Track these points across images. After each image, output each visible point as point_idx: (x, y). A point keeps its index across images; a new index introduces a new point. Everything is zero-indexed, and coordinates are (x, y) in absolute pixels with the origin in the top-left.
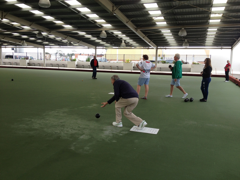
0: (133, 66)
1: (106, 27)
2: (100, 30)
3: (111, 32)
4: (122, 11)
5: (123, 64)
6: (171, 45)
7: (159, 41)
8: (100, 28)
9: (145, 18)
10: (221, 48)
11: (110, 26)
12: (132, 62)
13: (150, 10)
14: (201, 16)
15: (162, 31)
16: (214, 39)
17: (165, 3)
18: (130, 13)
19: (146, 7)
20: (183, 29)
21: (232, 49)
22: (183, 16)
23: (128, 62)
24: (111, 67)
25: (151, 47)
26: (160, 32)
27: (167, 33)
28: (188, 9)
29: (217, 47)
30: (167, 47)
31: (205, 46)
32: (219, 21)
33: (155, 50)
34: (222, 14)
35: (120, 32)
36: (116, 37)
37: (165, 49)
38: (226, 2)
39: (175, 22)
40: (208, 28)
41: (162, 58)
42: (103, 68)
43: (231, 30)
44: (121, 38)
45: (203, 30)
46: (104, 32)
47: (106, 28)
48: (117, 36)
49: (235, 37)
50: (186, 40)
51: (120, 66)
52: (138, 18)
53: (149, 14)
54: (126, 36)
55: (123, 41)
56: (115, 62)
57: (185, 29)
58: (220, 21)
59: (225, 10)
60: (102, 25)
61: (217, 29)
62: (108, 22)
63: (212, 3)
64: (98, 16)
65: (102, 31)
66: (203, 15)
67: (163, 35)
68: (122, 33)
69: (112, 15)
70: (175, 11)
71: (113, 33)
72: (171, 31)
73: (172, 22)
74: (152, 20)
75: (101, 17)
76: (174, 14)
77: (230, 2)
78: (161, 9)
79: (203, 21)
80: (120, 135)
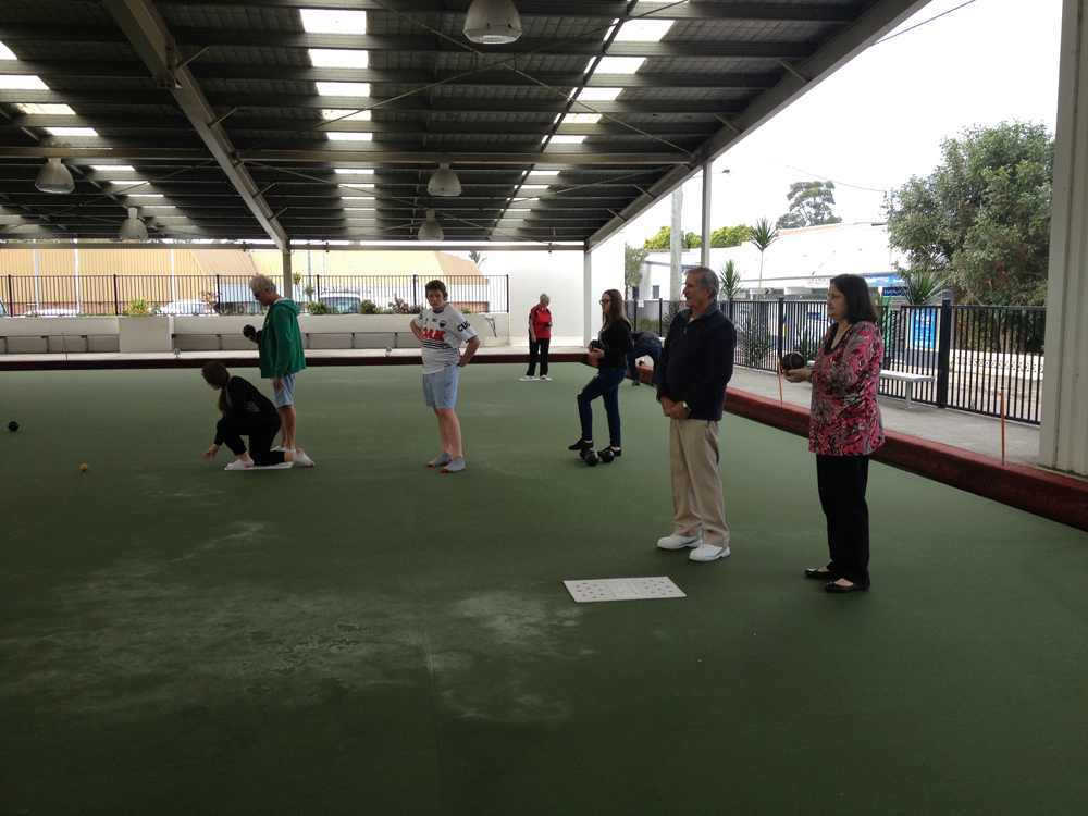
0: (171, 332)
1: (70, 142)
2: (37, 152)
3: (80, 167)
4: (199, 71)
5: (116, 323)
6: (353, 231)
7: (304, 213)
8: (35, 143)
9: (287, 111)
10: (550, 249)
11: (91, 138)
12: (164, 309)
13: (328, 76)
14: (523, 115)
15: (337, 171)
16: (533, 211)
17: (406, 54)
18: (221, 84)
19: (315, 63)
20: (445, 166)
21: (586, 249)
22: (455, 113)
23: (142, 314)
24: (48, 343)
25: (268, 238)
26: (331, 173)
27: (357, 186)
28: (489, 87)
29: (540, 240)
30: (331, 243)
31: (487, 239)
32: (580, 139)
33: (278, 255)
34: (600, 116)
35: (130, 168)
36: (101, 191)
37: (327, 248)
38: (634, 72)
39: (410, 136)
40: (531, 168)
41: (309, 292)
43: (617, 175)
44: (122, 198)
45: (507, 175)
46: (56, 163)
47: (67, 145)
48: (106, 185)
49: (611, 204)
50: (430, 214)
51: (98, 332)
52: (256, 110)
53: (314, 95)
54: (152, 188)
55: (133, 212)
56: (70, 312)
57: (453, 167)
58: (584, 142)
59: (619, 100)
60: (45, 132)
61: (557, 173)
62: (86, 116)
63: (586, 71)
64: (47, 88)
65: (50, 160)
66: (533, 115)
67: (335, 187)
68: (139, 170)
69: (166, 88)
70: (436, 89)
71: (88, 171)
72: (377, 173)
73: (401, 136)
74: (318, 119)
75: (62, 91)
76: (424, 102)
77: (646, 71)
78: (376, 77)
79: (523, 137)
80: (571, 627)
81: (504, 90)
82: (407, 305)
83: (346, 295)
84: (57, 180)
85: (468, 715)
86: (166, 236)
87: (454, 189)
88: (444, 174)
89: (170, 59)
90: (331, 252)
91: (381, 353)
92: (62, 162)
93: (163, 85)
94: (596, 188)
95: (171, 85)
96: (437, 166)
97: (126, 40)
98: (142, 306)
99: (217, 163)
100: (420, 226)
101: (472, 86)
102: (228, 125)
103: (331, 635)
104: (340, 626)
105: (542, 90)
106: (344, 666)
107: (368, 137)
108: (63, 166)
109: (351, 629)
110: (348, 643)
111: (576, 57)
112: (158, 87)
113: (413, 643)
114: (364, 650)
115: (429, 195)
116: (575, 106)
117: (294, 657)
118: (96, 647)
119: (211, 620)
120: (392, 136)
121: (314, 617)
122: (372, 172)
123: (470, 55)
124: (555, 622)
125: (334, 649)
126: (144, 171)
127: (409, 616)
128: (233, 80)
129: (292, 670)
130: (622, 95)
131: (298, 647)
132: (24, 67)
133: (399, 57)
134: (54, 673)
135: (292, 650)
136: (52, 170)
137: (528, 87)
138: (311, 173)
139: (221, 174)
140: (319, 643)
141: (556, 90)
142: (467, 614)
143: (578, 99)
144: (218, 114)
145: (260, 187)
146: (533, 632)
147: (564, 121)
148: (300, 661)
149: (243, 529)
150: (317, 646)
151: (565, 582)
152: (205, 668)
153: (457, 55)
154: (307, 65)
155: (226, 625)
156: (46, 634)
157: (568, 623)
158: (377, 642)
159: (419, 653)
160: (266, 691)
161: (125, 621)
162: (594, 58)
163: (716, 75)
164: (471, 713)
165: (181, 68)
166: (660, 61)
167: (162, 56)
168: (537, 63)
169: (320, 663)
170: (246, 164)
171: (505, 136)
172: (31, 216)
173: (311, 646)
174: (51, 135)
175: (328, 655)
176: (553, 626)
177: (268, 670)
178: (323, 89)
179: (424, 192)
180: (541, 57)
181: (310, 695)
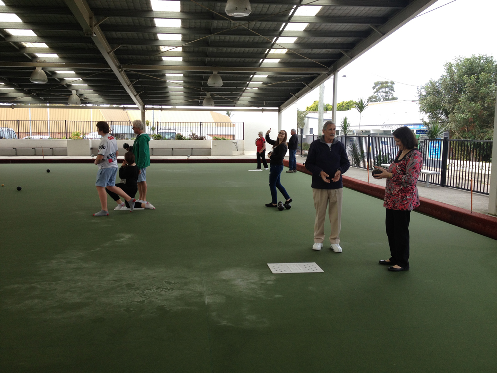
0: (91, 147)
1: (46, 60)
2: (31, 65)
3: (50, 71)
4: (104, 28)
5: (66, 142)
6: (173, 102)
7: (151, 93)
8: (31, 61)
9: (144, 47)
10: (263, 111)
11: (55, 58)
12: (87, 136)
13: (163, 31)
14: (252, 50)
15: (166, 74)
16: (255, 93)
17: (198, 21)
18: (113, 34)
19: (157, 25)
20: (215, 72)
21: (279, 111)
22: (221, 48)
23: (78, 139)
24: (35, 151)
25: (135, 104)
26: (163, 75)
27: (175, 81)
28: (236, 36)
29: (258, 107)
30: (163, 107)
31: (234, 106)
32: (278, 61)
33: (139, 112)
34: (286, 50)
35: (73, 72)
36: (59, 82)
37: (161, 109)
38: (303, 30)
39: (200, 59)
40: (255, 74)
41: (153, 129)
42: (15, 154)
43: (294, 78)
44: (69, 85)
45: (244, 77)
46: (39, 70)
47: (44, 61)
48: (62, 79)
49: (291, 91)
50: (208, 95)
51: (58, 147)
52: (130, 46)
53: (156, 40)
54: (83, 81)
55: (74, 92)
56: (45, 137)
57: (219, 73)
58: (279, 62)
59: (296, 43)
60: (35, 55)
61: (266, 76)
62: (53, 48)
63: (281, 29)
64: (36, 35)
65: (37, 68)
66: (256, 50)
67: (165, 82)
68: (77, 73)
69: (89, 36)
70: (212, 37)
71: (54, 73)
72: (185, 76)
73: (195, 58)
74: (158, 51)
75: (42, 37)
76: (206, 43)
77: (309, 30)
78: (185, 32)
79: (251, 59)
80: (271, 284)
81: (243, 38)
82: (197, 136)
83: (170, 131)
84: (40, 77)
85: (223, 324)
86: (89, 103)
87: (220, 83)
88: (215, 76)
89: (91, 23)
90: (163, 111)
91: (185, 157)
92: (42, 69)
93: (88, 35)
94: (284, 83)
95: (91, 35)
96: (211, 73)
97: (71, 14)
98: (78, 135)
99: (112, 70)
100: (203, 100)
101: (228, 36)
102: (117, 53)
103: (161, 286)
104: (165, 282)
105: (261, 38)
106: (167, 300)
107: (181, 59)
108: (42, 71)
109: (170, 283)
110: (169, 290)
111: (276, 23)
112: (86, 35)
113: (199, 290)
114: (176, 293)
115: (208, 86)
116: (275, 45)
117: (144, 296)
118: (55, 290)
119: (107, 278)
120: (191, 59)
121: (154, 277)
122: (182, 75)
123: (228, 22)
124: (263, 282)
125: (163, 293)
126: (79, 74)
127: (197, 278)
128: (119, 32)
129: (144, 301)
130: (297, 41)
131: (147, 291)
132: (26, 26)
133: (195, 23)
134: (36, 301)
135: (144, 293)
136: (37, 73)
137: (254, 37)
138: (155, 75)
139: (114, 75)
140: (156, 289)
141: (267, 38)
142: (223, 278)
143: (277, 42)
144: (113, 48)
145: (131, 81)
146: (254, 286)
147: (270, 52)
148: (147, 298)
149: (122, 237)
150: (155, 291)
151: (268, 264)
152: (104, 300)
153: (222, 22)
154: (153, 26)
155: (114, 281)
156: (33, 283)
157: (269, 283)
158: (182, 290)
159: (201, 295)
160: (132, 311)
161: (68, 278)
162: (284, 24)
163: (340, 32)
164: (224, 323)
165: (96, 27)
166: (315, 25)
167: (88, 21)
168: (258, 26)
169: (156, 299)
170: (125, 71)
171: (243, 59)
172: (28, 93)
173: (152, 291)
174: (37, 57)
175: (161, 295)
176: (262, 284)
177: (133, 301)
178: (160, 37)
179: (206, 84)
180: (260, 23)
181: (151, 313)
